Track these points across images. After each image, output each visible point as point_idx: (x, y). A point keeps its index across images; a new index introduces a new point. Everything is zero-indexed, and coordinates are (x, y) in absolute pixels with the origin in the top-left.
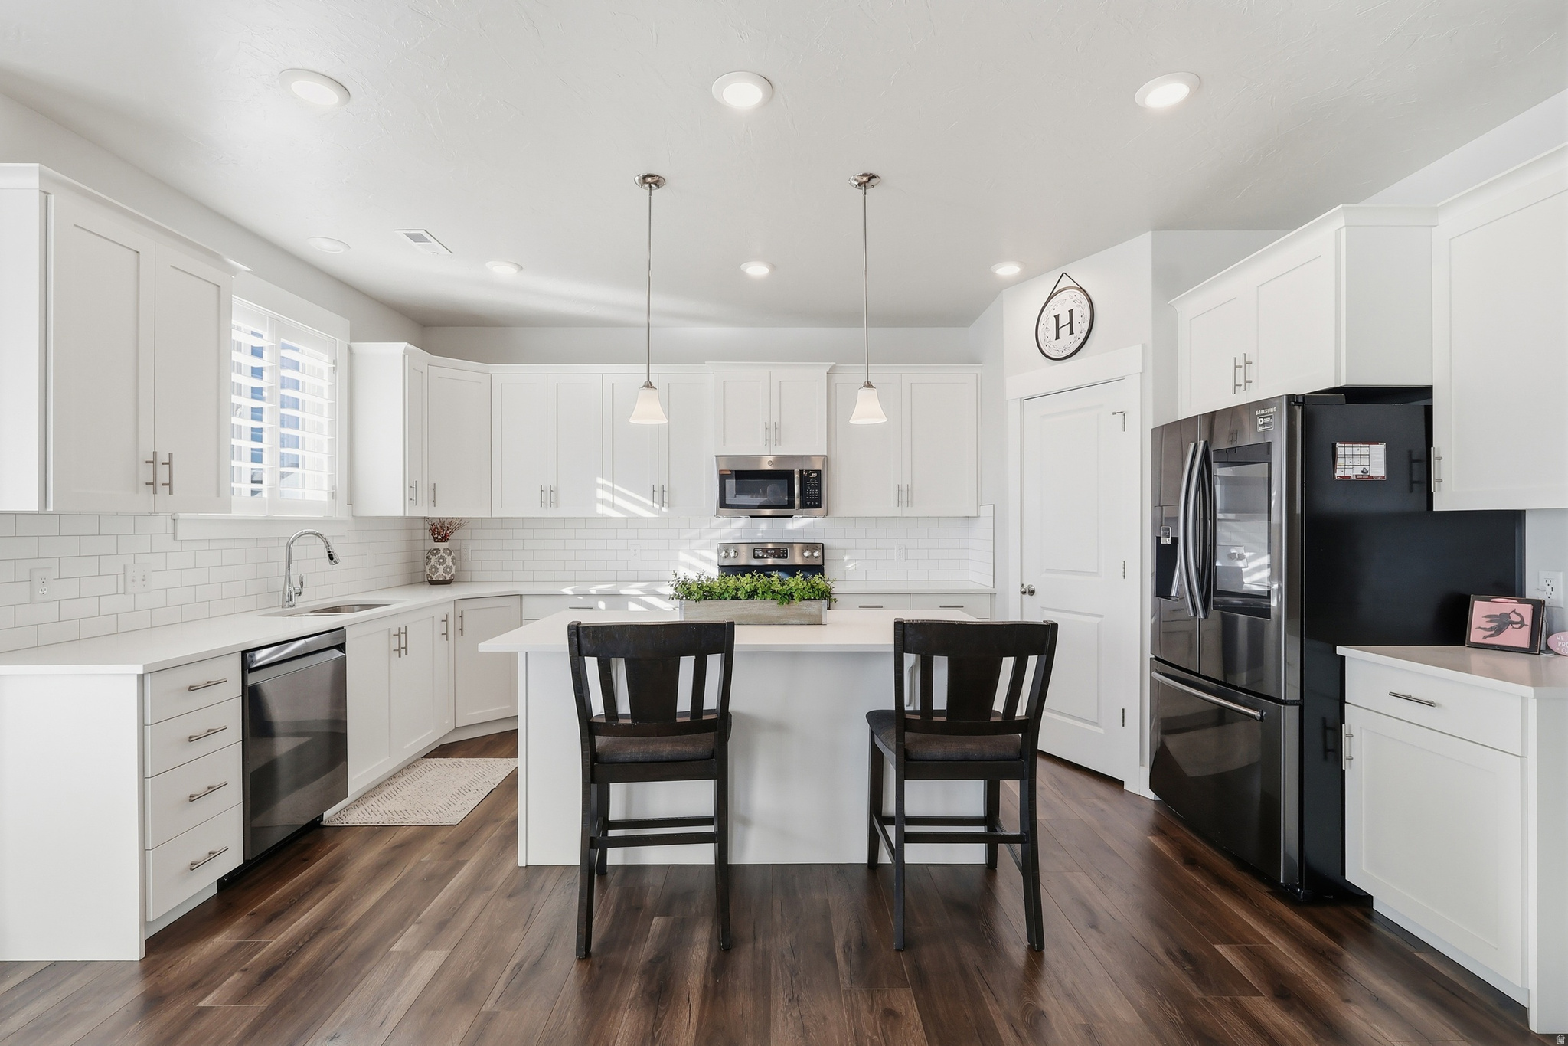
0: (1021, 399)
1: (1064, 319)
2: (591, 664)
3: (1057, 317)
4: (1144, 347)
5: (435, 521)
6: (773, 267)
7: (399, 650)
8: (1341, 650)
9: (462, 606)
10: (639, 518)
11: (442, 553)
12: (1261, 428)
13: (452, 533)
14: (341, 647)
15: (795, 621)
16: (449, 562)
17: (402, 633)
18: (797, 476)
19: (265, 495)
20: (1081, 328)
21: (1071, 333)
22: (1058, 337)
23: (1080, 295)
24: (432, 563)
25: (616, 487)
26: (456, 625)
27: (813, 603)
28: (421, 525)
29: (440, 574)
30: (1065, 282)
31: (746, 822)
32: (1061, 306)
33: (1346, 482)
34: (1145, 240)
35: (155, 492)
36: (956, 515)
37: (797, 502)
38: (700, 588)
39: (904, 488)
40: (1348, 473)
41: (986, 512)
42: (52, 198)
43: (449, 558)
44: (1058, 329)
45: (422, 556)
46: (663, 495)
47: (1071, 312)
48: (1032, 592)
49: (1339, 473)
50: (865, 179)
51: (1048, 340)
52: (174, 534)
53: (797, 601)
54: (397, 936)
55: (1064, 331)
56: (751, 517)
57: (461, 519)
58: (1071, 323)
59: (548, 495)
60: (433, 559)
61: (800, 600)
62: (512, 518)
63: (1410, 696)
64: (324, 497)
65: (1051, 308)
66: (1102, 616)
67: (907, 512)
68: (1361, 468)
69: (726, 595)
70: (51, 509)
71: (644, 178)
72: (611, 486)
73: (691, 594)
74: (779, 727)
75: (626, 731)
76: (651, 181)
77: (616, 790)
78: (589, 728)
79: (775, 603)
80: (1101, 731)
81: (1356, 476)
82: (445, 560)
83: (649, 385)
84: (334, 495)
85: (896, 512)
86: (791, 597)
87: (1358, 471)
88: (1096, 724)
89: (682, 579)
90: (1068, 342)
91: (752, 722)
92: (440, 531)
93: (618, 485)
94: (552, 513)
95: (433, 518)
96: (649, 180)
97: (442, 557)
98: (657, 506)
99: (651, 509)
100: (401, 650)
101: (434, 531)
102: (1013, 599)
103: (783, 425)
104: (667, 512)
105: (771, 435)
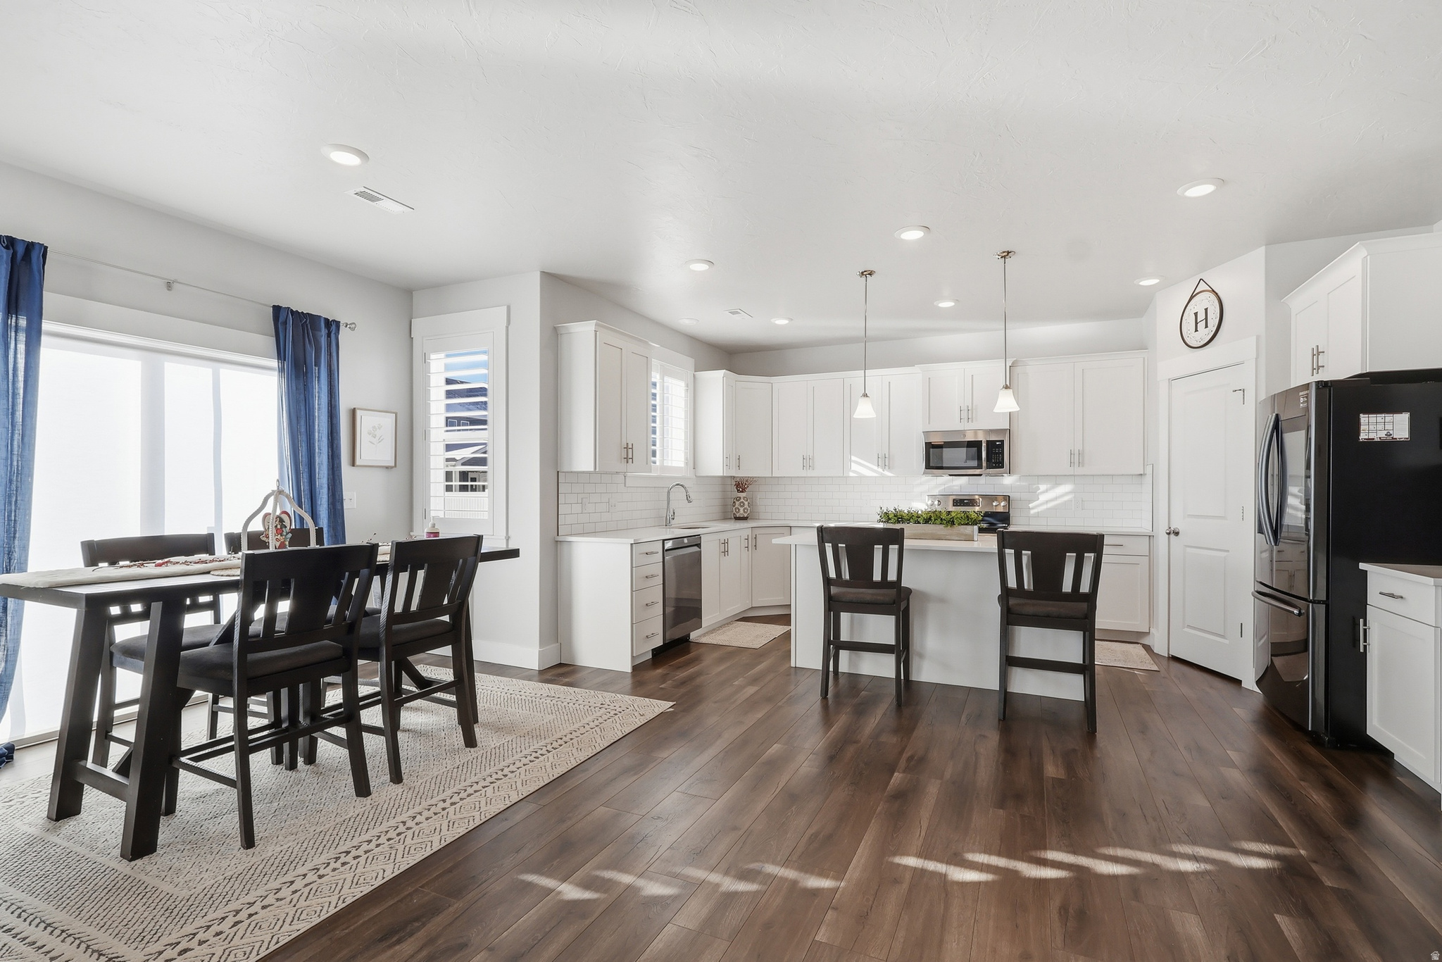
0: (1169, 379)
1: (1201, 316)
2: (829, 547)
3: (1196, 314)
4: (1258, 338)
5: (738, 479)
6: (957, 301)
7: (724, 552)
8: (1362, 566)
9: (757, 531)
10: (864, 477)
11: (742, 500)
12: (1301, 405)
13: (748, 487)
14: (699, 545)
15: (957, 538)
16: (746, 506)
17: (726, 543)
18: (984, 445)
19: (658, 463)
20: (1213, 322)
21: (1206, 327)
22: (1196, 330)
23: (1213, 297)
24: (737, 506)
26: (753, 543)
27: (969, 527)
28: (729, 482)
29: (741, 513)
30: (1202, 286)
31: (921, 656)
32: (1199, 305)
33: (1370, 444)
34: (1261, 252)
35: (627, 462)
36: (1129, 473)
37: (984, 464)
38: (895, 516)
39: (1077, 452)
40: (1371, 436)
41: (1149, 470)
42: (598, 333)
43: (746, 503)
44: (1196, 323)
45: (730, 502)
46: (885, 461)
47: (1206, 310)
48: (1177, 534)
49: (1363, 436)
50: (1006, 254)
51: (1189, 332)
52: (625, 484)
53: (957, 525)
55: (1201, 325)
56: (950, 475)
57: (753, 478)
58: (1206, 319)
59: (808, 462)
60: (737, 503)
61: (959, 524)
62: (784, 477)
63: (1393, 594)
64: (682, 465)
65: (1192, 307)
66: (1228, 551)
67: (1079, 471)
68: (1386, 433)
69: (911, 520)
70: (597, 470)
71: (862, 273)
73: (890, 519)
74: (942, 600)
75: (846, 584)
76: (867, 273)
77: (845, 617)
78: (827, 582)
79: (942, 526)
80: (1227, 642)
81: (1380, 438)
82: (744, 505)
83: (865, 395)
84: (687, 464)
85: (1070, 471)
86: (953, 523)
87: (1382, 434)
88: (1223, 636)
89: (885, 511)
90: (1205, 334)
91: (924, 597)
92: (741, 485)
93: (853, 455)
94: (810, 473)
95: (738, 477)
96: (865, 273)
97: (742, 502)
98: (881, 469)
99: (876, 472)
100: (725, 552)
101: (738, 485)
102: (1162, 539)
103: (974, 407)
104: (887, 473)
105: (964, 415)
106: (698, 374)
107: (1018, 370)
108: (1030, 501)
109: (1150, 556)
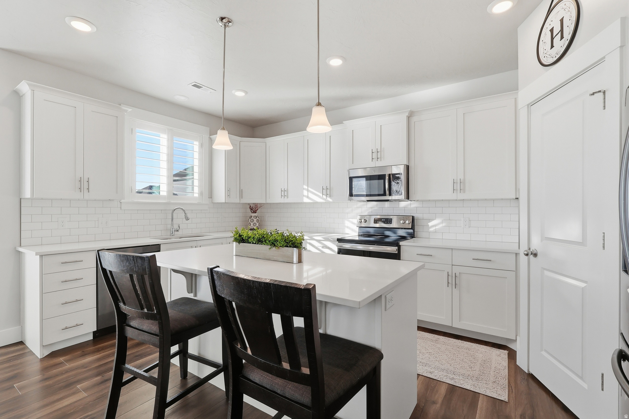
0: (528, 106)
1: (557, 29)
3: (552, 30)
5: (251, 205)
10: (317, 203)
11: (253, 218)
16: (252, 224)
18: (388, 177)
21: (562, 39)
22: (552, 46)
24: (249, 222)
25: (309, 189)
27: (289, 249)
32: (555, 19)
37: (387, 192)
39: (459, 181)
43: (255, 220)
44: (552, 39)
45: (246, 219)
46: (327, 191)
47: (562, 20)
48: (535, 255)
51: (545, 51)
52: (120, 207)
53: (279, 247)
54: (87, 381)
55: (557, 39)
58: (561, 32)
59: (285, 193)
64: (196, 195)
67: (461, 196)
71: (222, 21)
72: (309, 188)
76: (226, 21)
82: (253, 221)
84: (201, 194)
85: (454, 196)
88: (581, 378)
90: (560, 47)
92: (254, 209)
93: (310, 188)
96: (224, 21)
98: (324, 197)
99: (322, 198)
101: (251, 209)
102: (523, 259)
103: (382, 150)
104: (329, 199)
105: (375, 156)
106: (211, 137)
107: (414, 119)
108: (430, 220)
109: (517, 271)
